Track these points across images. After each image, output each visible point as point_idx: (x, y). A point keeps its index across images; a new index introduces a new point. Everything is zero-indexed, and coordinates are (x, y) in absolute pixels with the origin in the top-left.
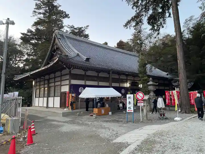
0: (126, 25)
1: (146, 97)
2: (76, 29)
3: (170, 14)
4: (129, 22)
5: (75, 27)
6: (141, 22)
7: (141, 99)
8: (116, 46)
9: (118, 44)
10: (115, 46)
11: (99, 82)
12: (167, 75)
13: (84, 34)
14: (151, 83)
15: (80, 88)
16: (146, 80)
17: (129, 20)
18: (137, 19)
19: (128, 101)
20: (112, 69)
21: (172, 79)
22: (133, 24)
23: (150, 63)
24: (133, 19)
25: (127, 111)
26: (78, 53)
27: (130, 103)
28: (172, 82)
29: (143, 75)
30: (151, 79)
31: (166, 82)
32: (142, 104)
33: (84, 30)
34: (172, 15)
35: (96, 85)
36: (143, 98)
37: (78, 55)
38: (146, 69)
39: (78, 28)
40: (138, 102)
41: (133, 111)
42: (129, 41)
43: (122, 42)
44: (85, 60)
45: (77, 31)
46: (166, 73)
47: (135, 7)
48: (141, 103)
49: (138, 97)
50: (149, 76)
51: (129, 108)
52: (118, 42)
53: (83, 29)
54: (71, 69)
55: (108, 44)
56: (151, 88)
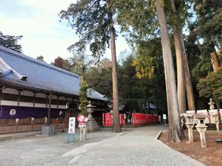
0: (69, 49)
1: (86, 120)
2: (4, 37)
3: (109, 46)
4: (73, 46)
5: (4, 35)
6: (83, 48)
7: (82, 121)
8: (54, 62)
9: (56, 60)
10: (52, 62)
11: (35, 104)
12: (104, 97)
13: (16, 44)
14: (89, 105)
15: (12, 110)
16: (86, 103)
17: (73, 45)
18: (81, 45)
19: (70, 123)
20: (52, 91)
21: (108, 102)
22: (77, 48)
23: (90, 87)
24: (77, 44)
25: (69, 133)
26: (12, 70)
27: (72, 125)
28: (108, 104)
29: (84, 98)
30: (90, 102)
31: (103, 104)
32: (83, 126)
33: (16, 40)
34: (110, 47)
35: (32, 107)
36: (83, 121)
37: (12, 72)
38: (86, 93)
39: (8, 36)
40: (79, 124)
41: (74, 133)
42: (69, 59)
43: (61, 59)
44: (21, 78)
45: (6, 39)
46: (103, 96)
47: (78, 33)
48: (82, 124)
49: (79, 120)
50: (89, 99)
51: (71, 130)
52: (57, 58)
53: (14, 38)
54: (3, 88)
55: (44, 58)
56: (89, 110)
